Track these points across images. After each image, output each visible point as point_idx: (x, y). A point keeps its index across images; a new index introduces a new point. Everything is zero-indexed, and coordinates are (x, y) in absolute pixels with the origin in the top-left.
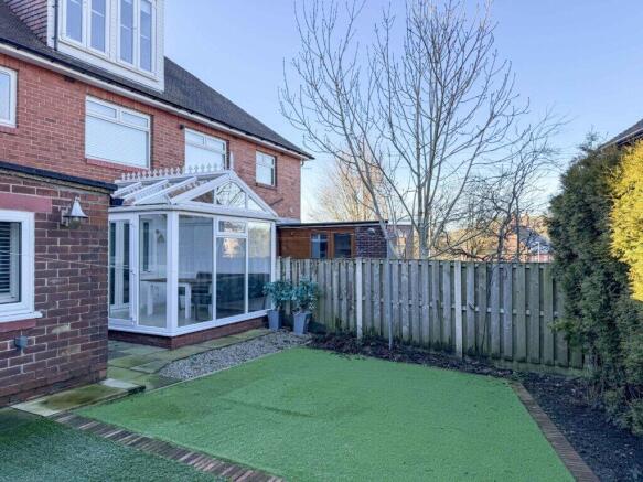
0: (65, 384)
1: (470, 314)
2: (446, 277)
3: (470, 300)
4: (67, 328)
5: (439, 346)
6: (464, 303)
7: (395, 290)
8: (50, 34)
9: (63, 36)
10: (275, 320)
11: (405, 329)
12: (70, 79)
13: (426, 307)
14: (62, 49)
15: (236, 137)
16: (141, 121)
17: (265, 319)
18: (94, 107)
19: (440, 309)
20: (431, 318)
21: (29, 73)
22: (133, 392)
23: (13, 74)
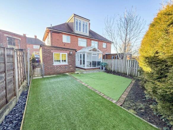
0: (71, 72)
1: (130, 69)
2: (127, 63)
3: (130, 66)
4: (71, 66)
5: (125, 74)
6: (129, 67)
7: (118, 64)
8: (74, 30)
9: (76, 31)
10: (101, 68)
11: (119, 71)
12: (76, 36)
13: (123, 67)
14: (76, 32)
15: (99, 41)
16: (85, 40)
17: (100, 68)
18: (79, 39)
19: (125, 68)
20: (124, 69)
21: (72, 36)
22: (77, 74)
23: (70, 36)
